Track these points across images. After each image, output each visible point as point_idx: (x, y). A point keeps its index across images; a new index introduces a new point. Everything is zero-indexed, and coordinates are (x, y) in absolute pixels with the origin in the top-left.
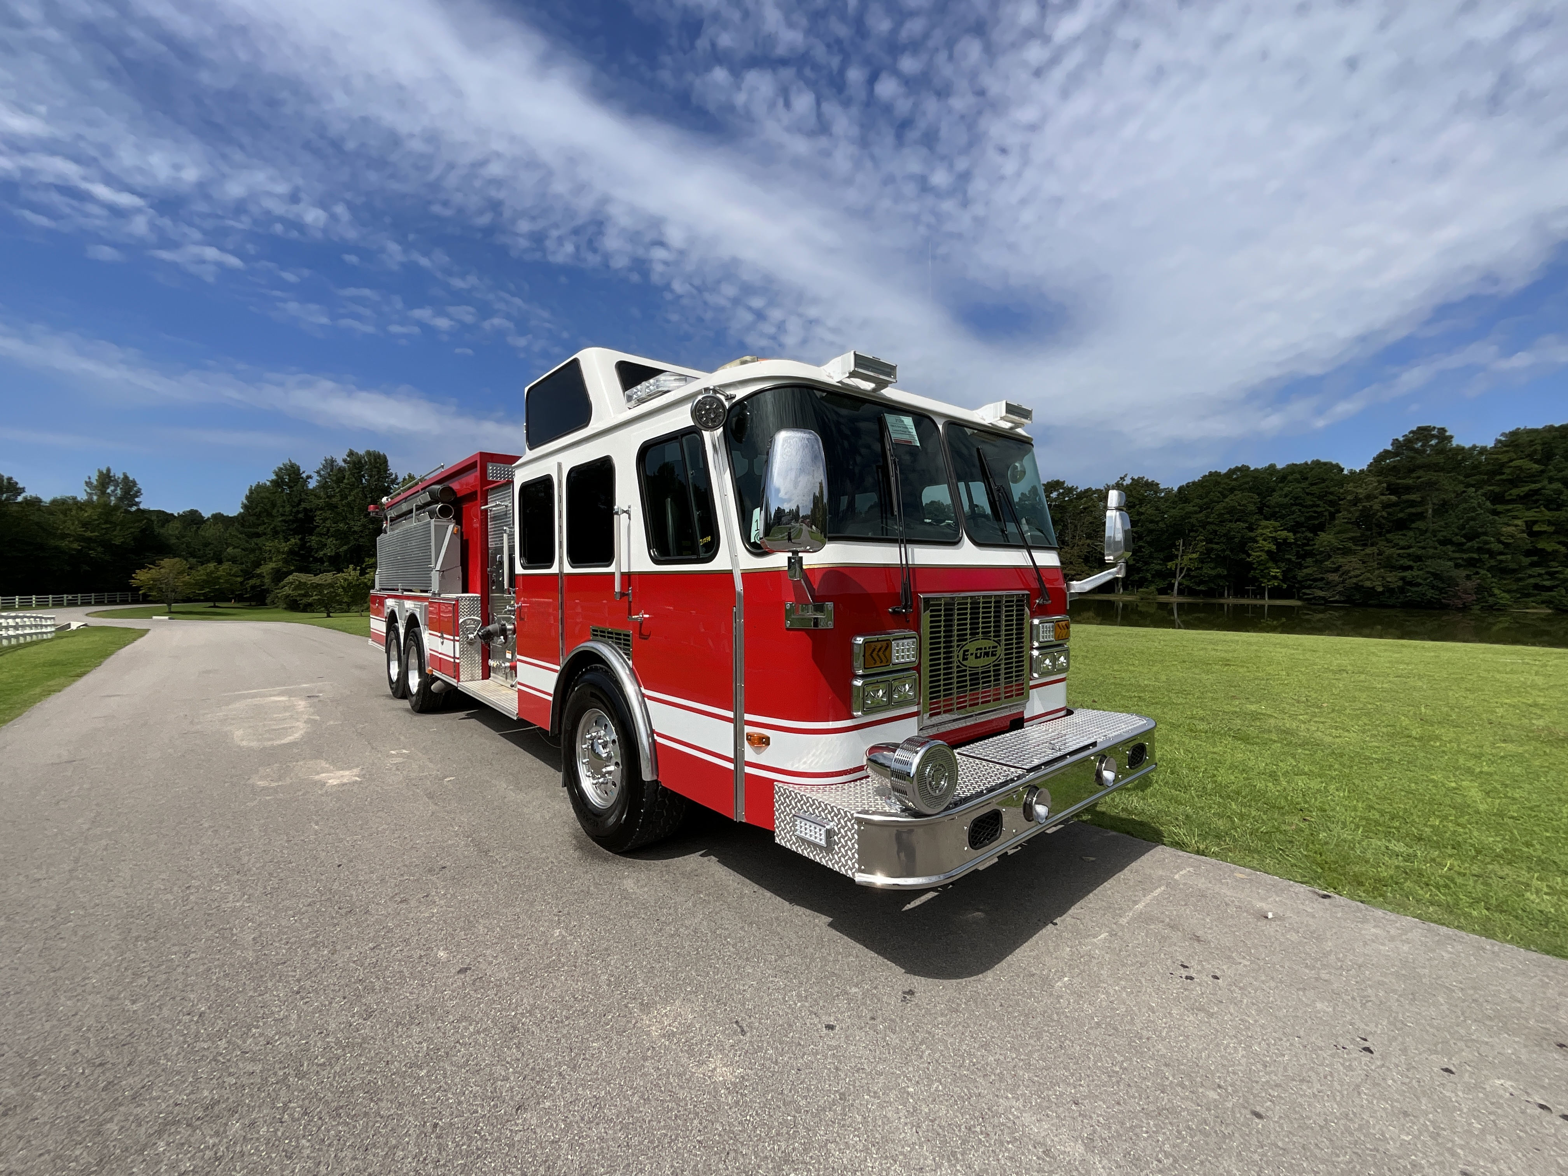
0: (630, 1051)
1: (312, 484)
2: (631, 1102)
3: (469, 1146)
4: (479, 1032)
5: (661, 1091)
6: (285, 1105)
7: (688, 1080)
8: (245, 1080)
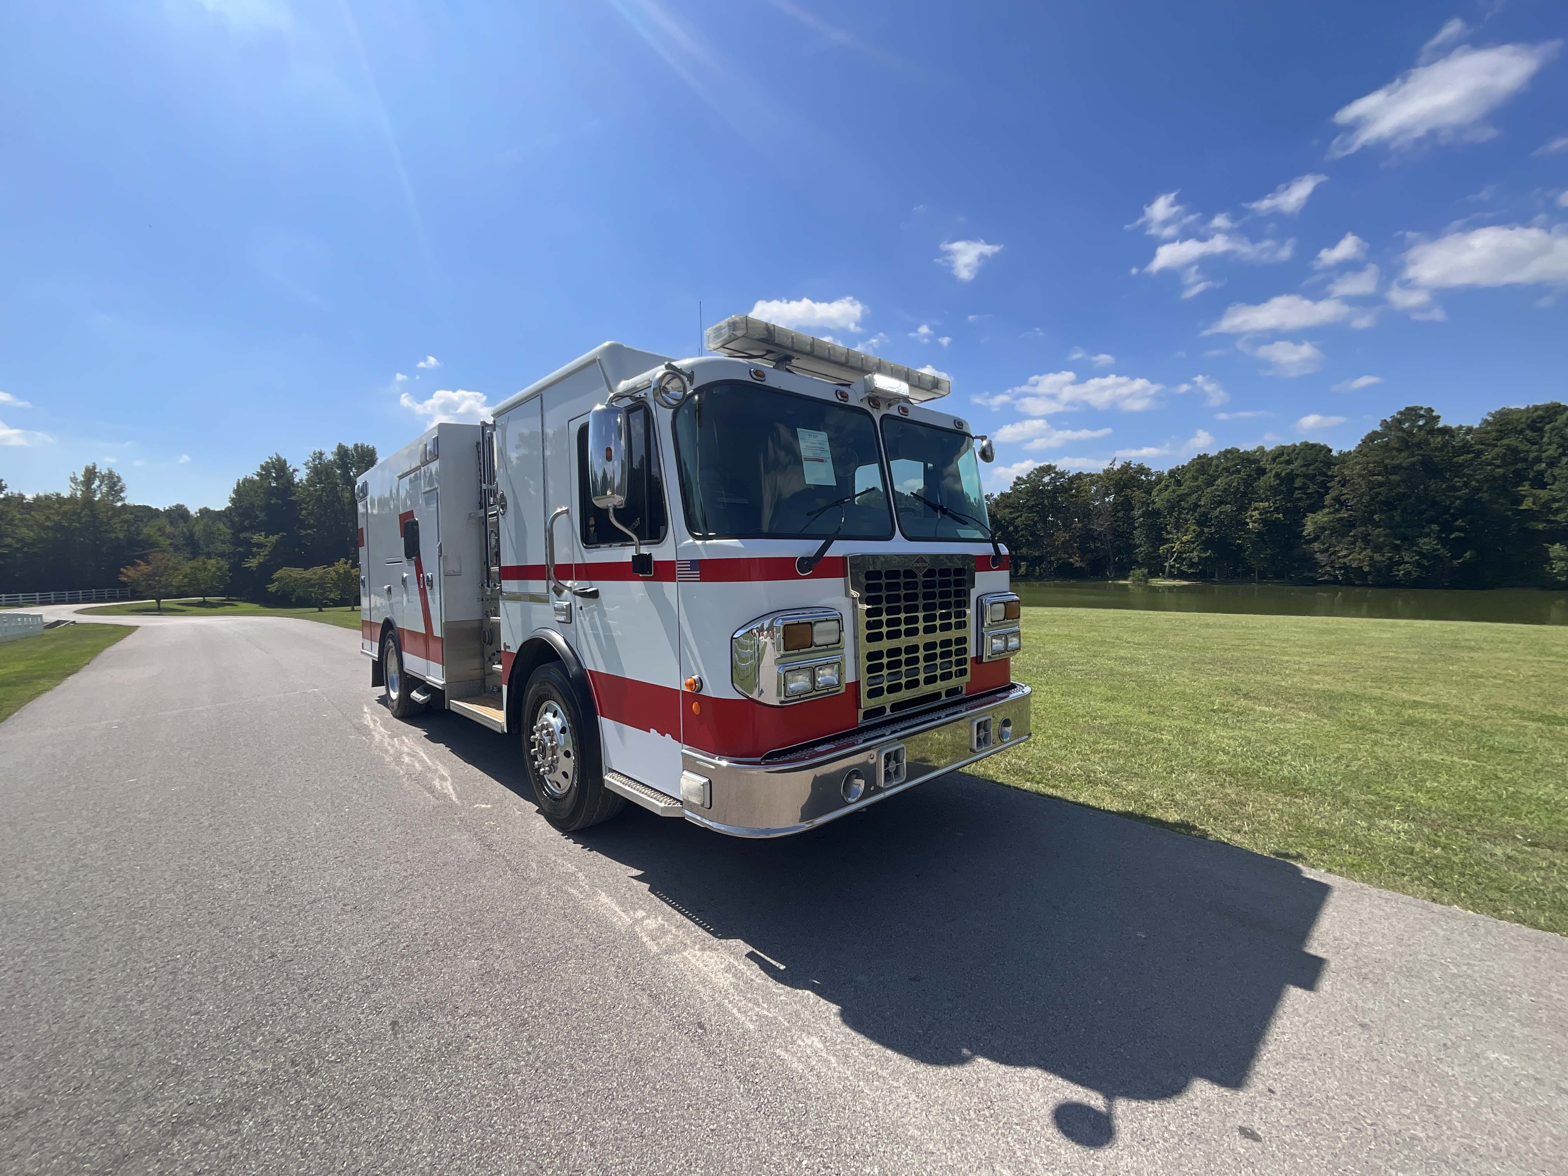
0: (640, 1043)
1: (300, 477)
2: (643, 1092)
3: (483, 1140)
4: (488, 1026)
5: (672, 1081)
6: (298, 1102)
7: (701, 1069)
8: (255, 1077)
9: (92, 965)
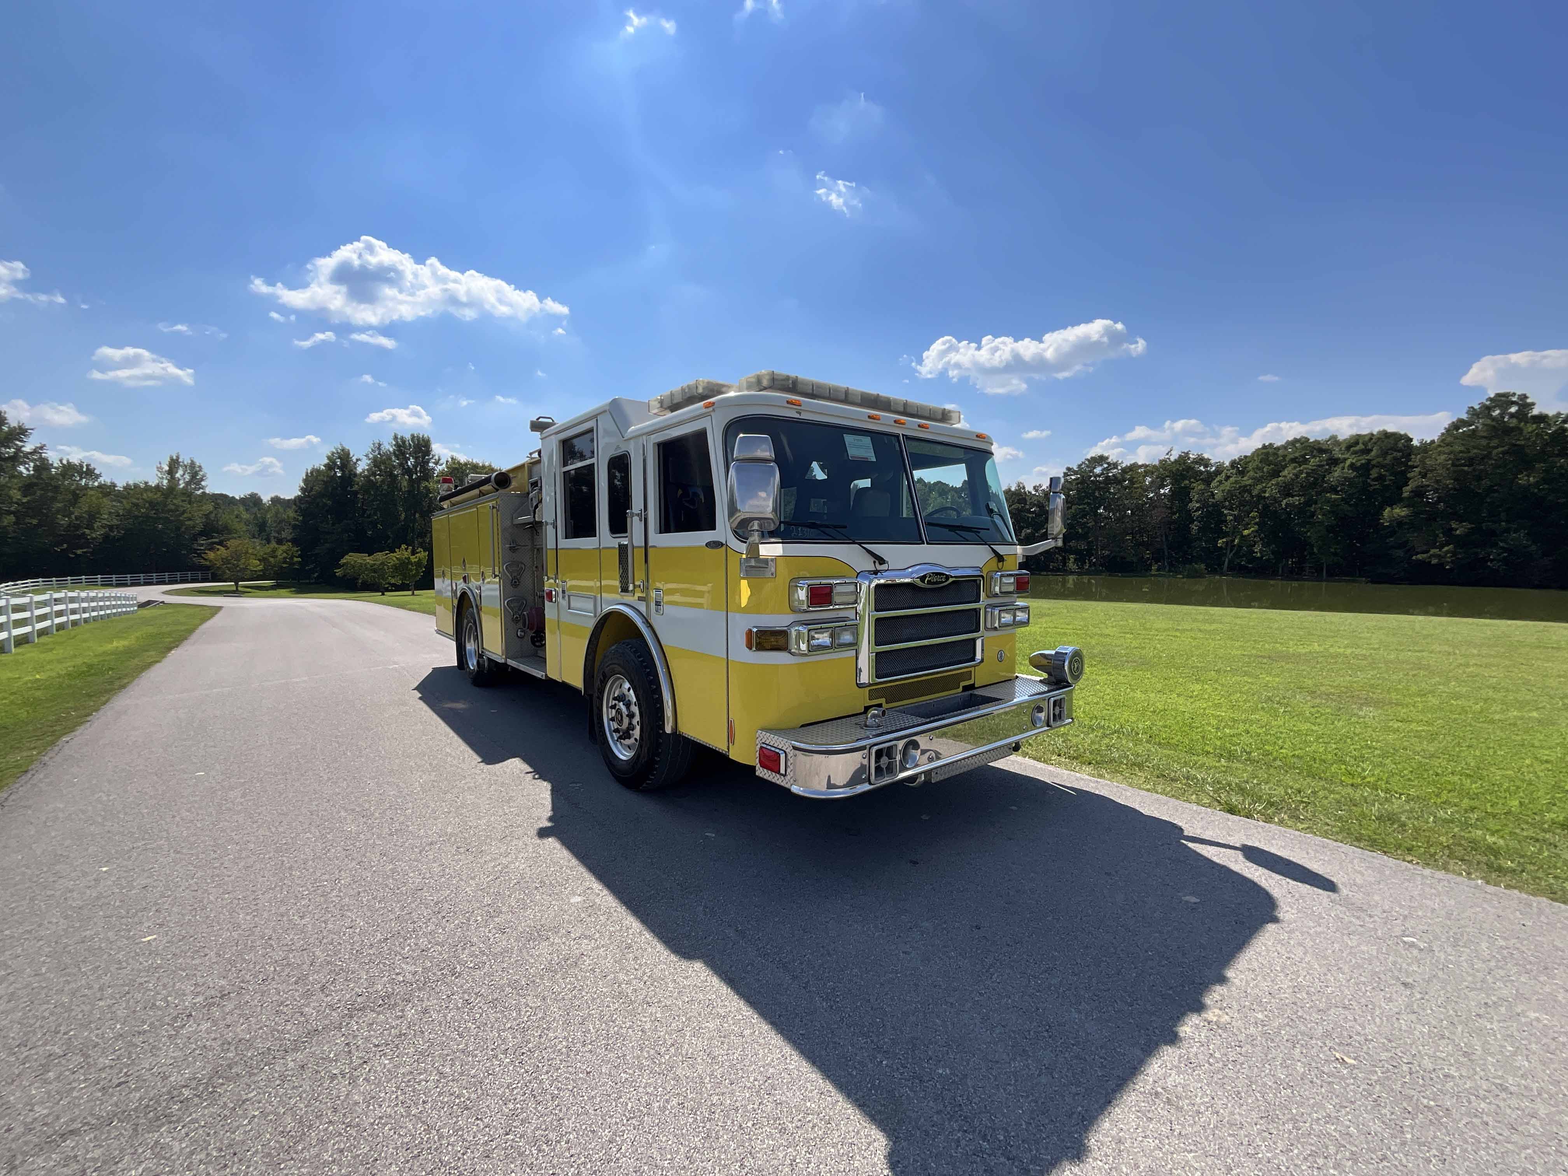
1: (362, 467)
6: (448, 997)
9: (254, 889)
